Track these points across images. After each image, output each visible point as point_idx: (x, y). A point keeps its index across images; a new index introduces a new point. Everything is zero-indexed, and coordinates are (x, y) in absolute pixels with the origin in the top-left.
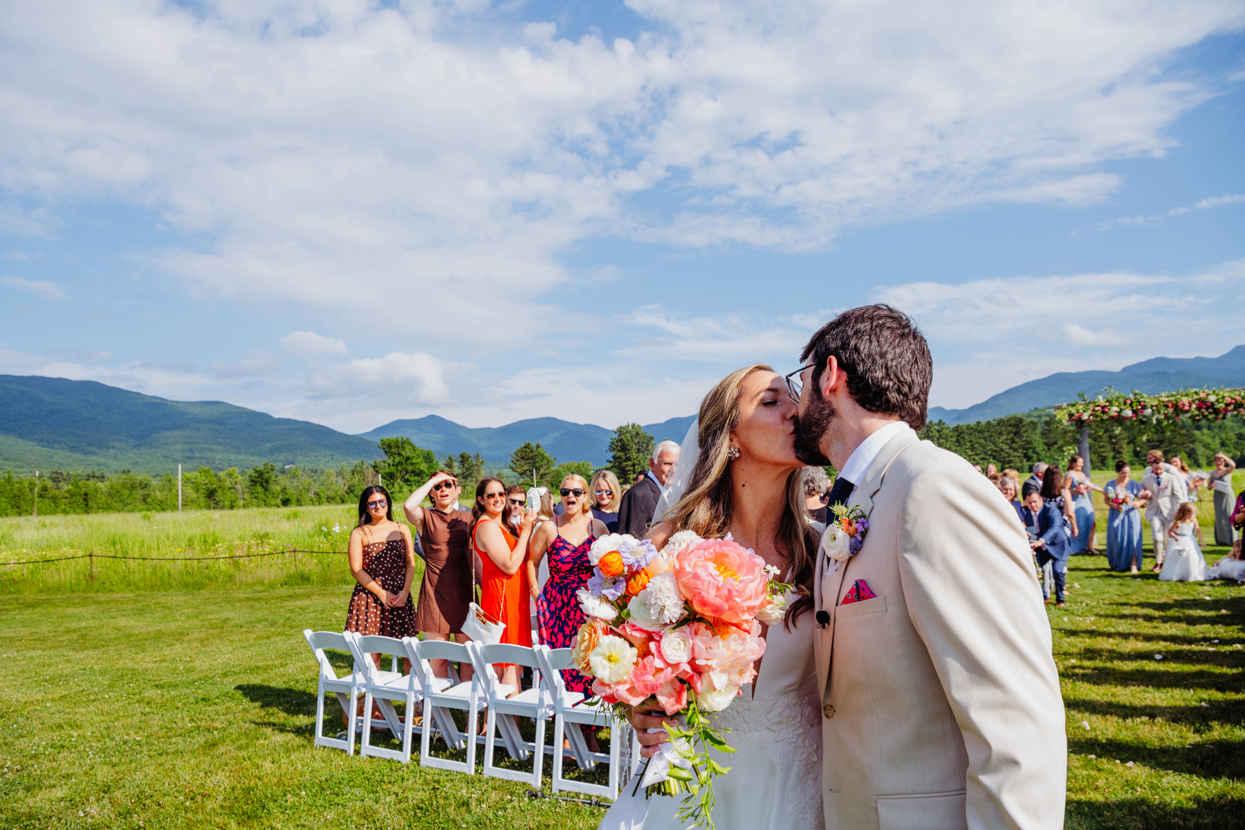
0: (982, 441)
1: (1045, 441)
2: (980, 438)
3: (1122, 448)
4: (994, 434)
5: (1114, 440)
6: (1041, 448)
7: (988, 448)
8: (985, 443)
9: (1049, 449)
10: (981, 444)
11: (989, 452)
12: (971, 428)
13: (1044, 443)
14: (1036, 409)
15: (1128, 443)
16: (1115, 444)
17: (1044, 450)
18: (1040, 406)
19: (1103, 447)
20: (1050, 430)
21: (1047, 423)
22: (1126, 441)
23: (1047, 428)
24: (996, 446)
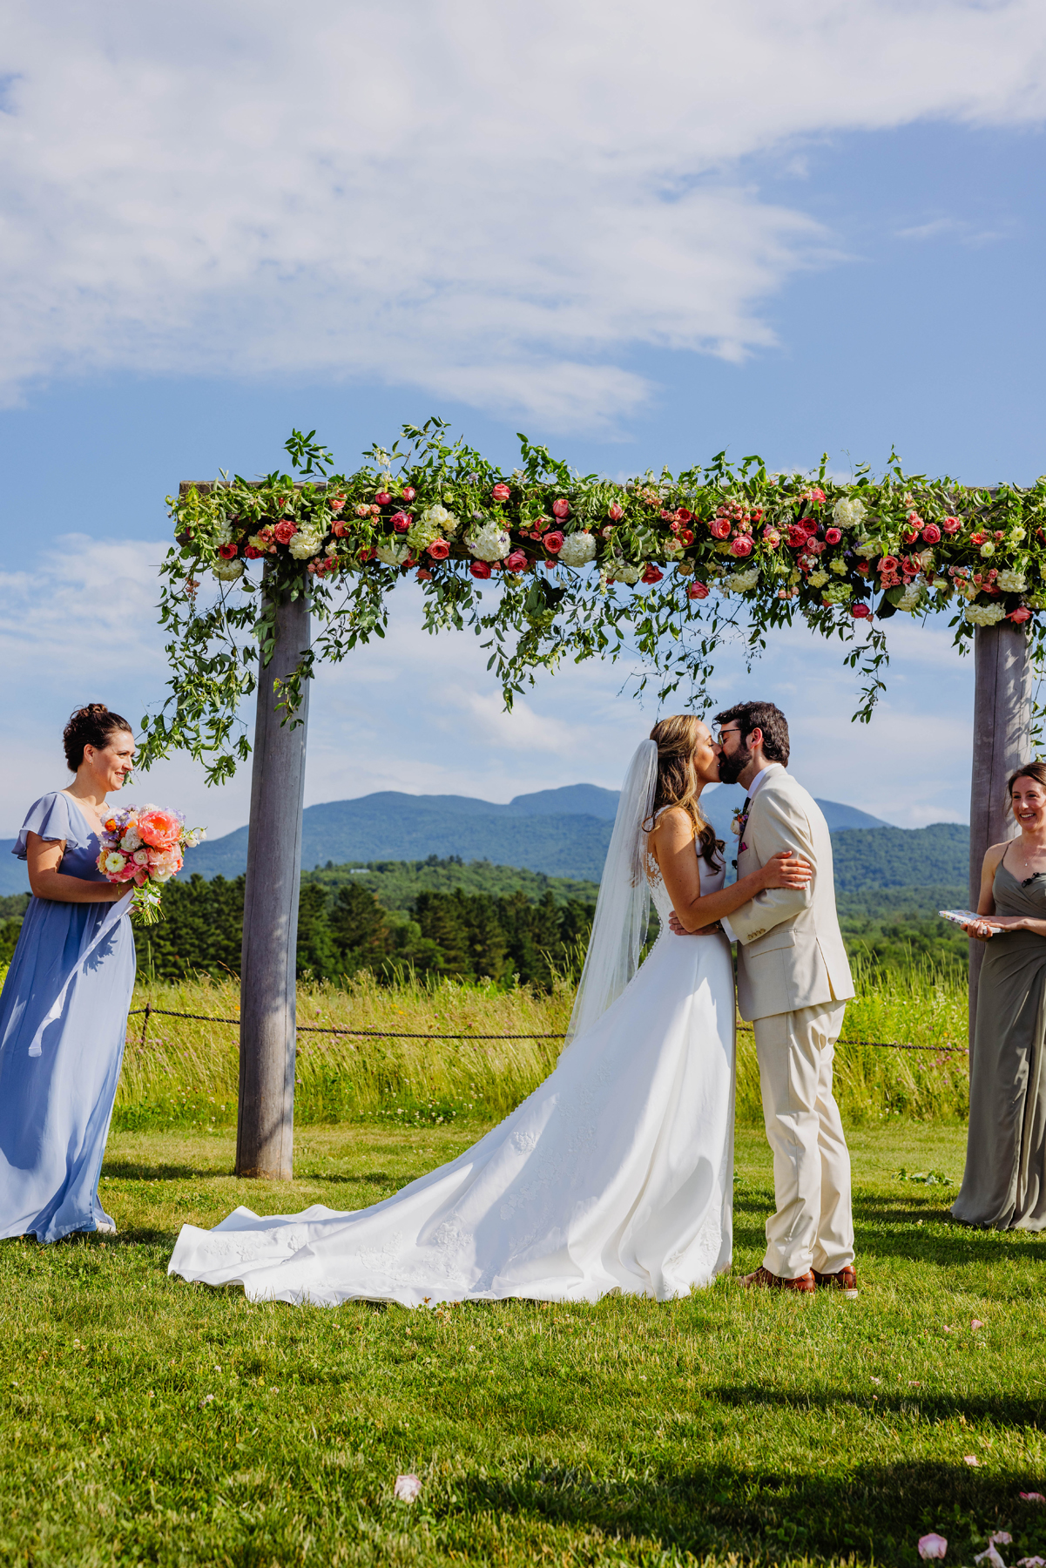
0: (199, 922)
1: (336, 935)
2: (194, 914)
3: (493, 965)
4: (226, 909)
5: (479, 948)
6: (327, 952)
7: (210, 941)
8: (205, 928)
9: (343, 954)
10: (195, 930)
11: (212, 951)
12: (178, 889)
13: (334, 941)
14: (329, 865)
15: (506, 957)
16: (481, 955)
17: (333, 956)
18: (338, 861)
19: (455, 959)
20: (350, 912)
21: (345, 896)
22: (504, 951)
23: (344, 906)
24: (228, 939)
